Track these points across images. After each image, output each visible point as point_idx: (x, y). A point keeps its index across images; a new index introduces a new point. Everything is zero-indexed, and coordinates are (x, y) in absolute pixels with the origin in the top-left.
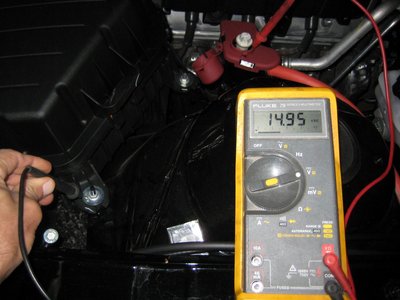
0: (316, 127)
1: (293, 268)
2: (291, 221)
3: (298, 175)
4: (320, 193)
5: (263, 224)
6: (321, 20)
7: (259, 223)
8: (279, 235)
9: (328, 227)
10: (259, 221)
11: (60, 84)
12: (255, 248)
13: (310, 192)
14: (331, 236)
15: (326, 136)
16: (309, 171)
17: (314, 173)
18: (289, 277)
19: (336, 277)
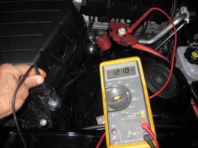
0: (133, 73)
1: (130, 133)
2: (127, 113)
3: (128, 93)
4: (138, 99)
5: (115, 116)
6: (149, 21)
7: (113, 115)
8: (122, 119)
9: (143, 113)
10: (113, 114)
11: (41, 50)
12: (113, 126)
13: (133, 100)
14: (145, 116)
15: (138, 76)
16: (132, 91)
17: (134, 91)
18: (128, 136)
19: (149, 133)
